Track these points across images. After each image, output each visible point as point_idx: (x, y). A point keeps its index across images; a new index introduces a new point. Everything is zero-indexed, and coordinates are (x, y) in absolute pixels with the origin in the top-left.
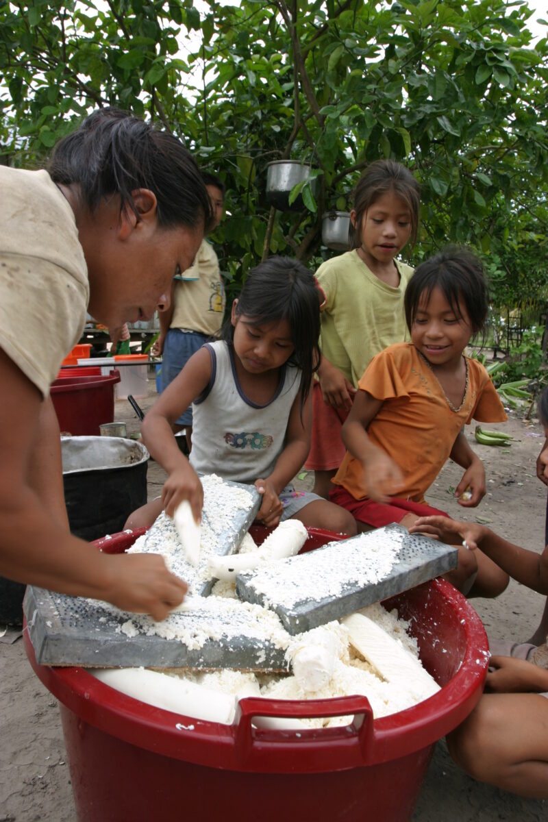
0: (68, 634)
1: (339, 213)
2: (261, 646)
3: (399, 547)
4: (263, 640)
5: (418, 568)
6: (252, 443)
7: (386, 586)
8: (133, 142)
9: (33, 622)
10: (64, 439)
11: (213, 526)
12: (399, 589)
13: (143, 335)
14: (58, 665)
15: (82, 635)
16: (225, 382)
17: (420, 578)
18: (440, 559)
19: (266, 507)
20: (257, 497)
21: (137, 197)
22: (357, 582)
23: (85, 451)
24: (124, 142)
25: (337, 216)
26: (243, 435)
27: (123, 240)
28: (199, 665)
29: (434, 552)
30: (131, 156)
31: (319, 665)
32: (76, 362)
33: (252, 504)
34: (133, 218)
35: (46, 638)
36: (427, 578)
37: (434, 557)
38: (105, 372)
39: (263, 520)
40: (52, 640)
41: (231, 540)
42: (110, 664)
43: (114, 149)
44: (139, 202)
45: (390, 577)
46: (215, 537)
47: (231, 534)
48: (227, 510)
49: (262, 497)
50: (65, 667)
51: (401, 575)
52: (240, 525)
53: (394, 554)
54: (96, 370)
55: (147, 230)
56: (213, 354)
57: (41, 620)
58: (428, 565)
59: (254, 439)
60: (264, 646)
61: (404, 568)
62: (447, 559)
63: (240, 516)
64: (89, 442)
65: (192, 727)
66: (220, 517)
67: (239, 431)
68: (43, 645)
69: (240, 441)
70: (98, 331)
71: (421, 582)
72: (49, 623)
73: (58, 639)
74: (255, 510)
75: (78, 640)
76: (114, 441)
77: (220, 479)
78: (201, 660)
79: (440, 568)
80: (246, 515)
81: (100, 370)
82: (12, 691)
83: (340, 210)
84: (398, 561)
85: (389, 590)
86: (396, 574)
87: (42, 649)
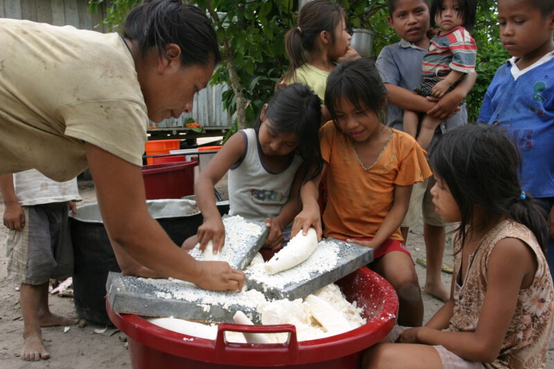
0: (129, 295)
1: (354, 30)
2: (249, 310)
3: (338, 250)
4: (252, 307)
5: (352, 261)
6: (269, 197)
7: (335, 272)
8: (166, 18)
9: (110, 291)
10: (148, 201)
11: (232, 246)
12: (342, 275)
13: (224, 131)
14: (123, 312)
15: (137, 296)
16: (253, 157)
17: (353, 267)
18: (364, 255)
19: (271, 236)
20: (265, 229)
21: (168, 49)
22: (318, 271)
23: (163, 210)
24: (161, 18)
25: (353, 32)
26: (264, 191)
27: (161, 74)
28: (209, 319)
29: (360, 251)
30: (164, 28)
31: (275, 313)
32: (169, 153)
33: (261, 233)
34: (166, 62)
35: (116, 296)
36: (357, 268)
37: (361, 254)
38: (188, 159)
39: (270, 245)
40: (120, 297)
41: (244, 255)
42: (154, 314)
43: (155, 22)
44: (170, 51)
45: (336, 267)
46: (233, 254)
47: (244, 252)
48: (244, 237)
49: (269, 229)
50: (128, 314)
51: (343, 266)
52: (251, 246)
53: (336, 254)
54: (182, 157)
55: (175, 67)
56: (245, 137)
57: (114, 288)
58: (357, 259)
59: (271, 195)
60: (251, 310)
61: (344, 261)
62: (368, 255)
63: (252, 241)
64: (165, 203)
65: (192, 339)
66: (238, 241)
67: (261, 188)
68: (115, 300)
69: (261, 195)
70: (187, 129)
71: (354, 270)
72: (118, 289)
73: (123, 297)
74: (264, 239)
75: (134, 298)
76: (183, 202)
77: (242, 218)
78: (211, 316)
79: (364, 261)
80: (256, 240)
81: (185, 158)
82: (108, 362)
83: (356, 28)
84: (339, 258)
85: (336, 275)
86: (340, 265)
87: (114, 303)
